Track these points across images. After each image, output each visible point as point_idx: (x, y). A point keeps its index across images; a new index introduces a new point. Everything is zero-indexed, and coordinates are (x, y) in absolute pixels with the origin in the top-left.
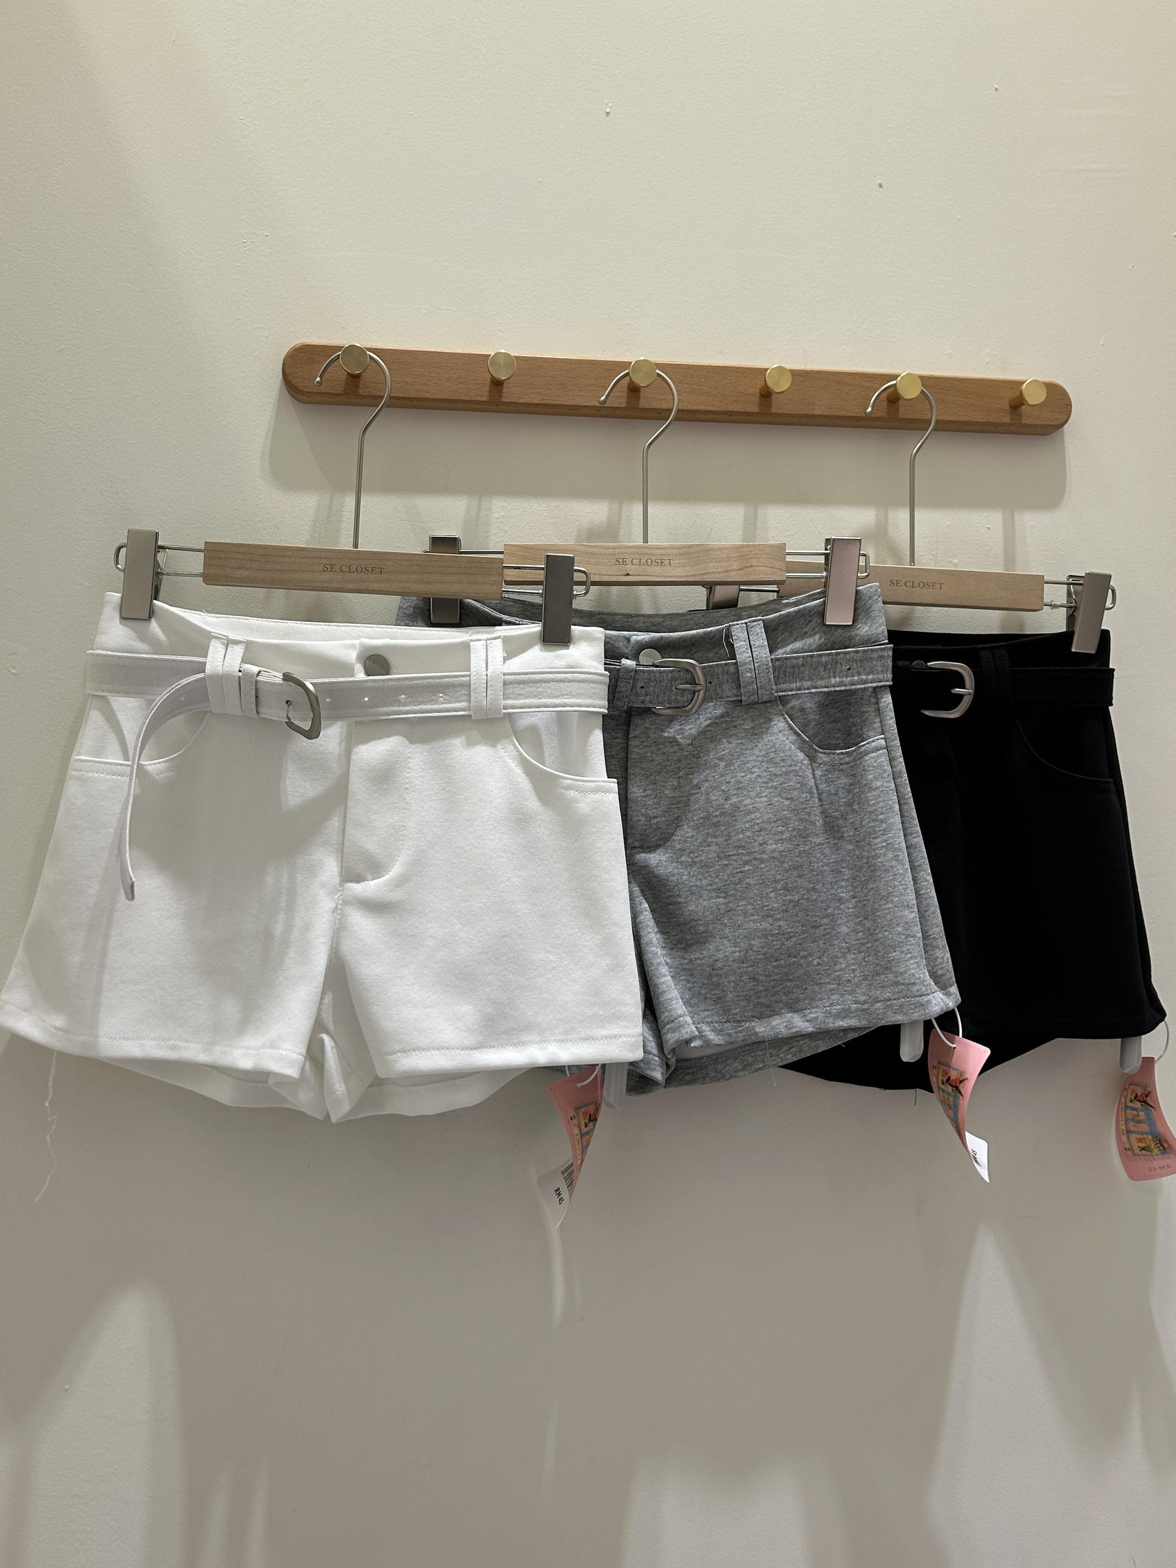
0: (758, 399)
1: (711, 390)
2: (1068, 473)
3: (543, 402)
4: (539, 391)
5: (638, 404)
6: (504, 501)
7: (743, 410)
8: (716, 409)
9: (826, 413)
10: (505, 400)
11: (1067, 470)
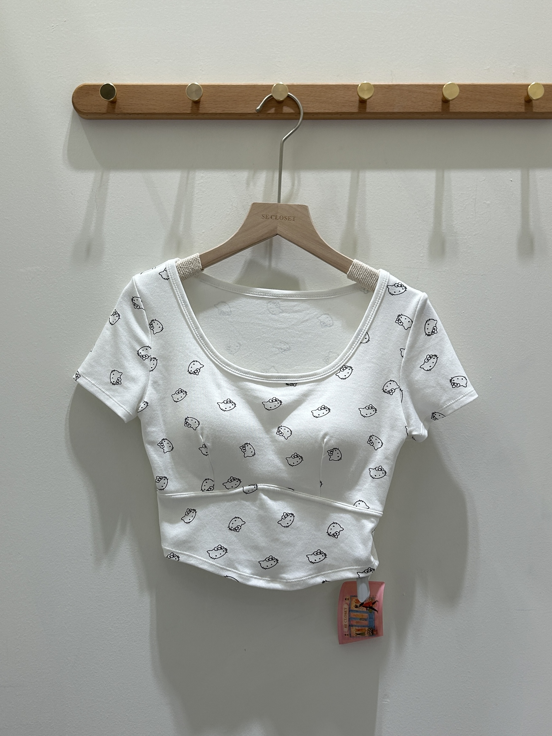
3: (223, 112)
4: (221, 105)
7: (348, 112)
8: (331, 111)
9: (402, 111)
10: (200, 112)
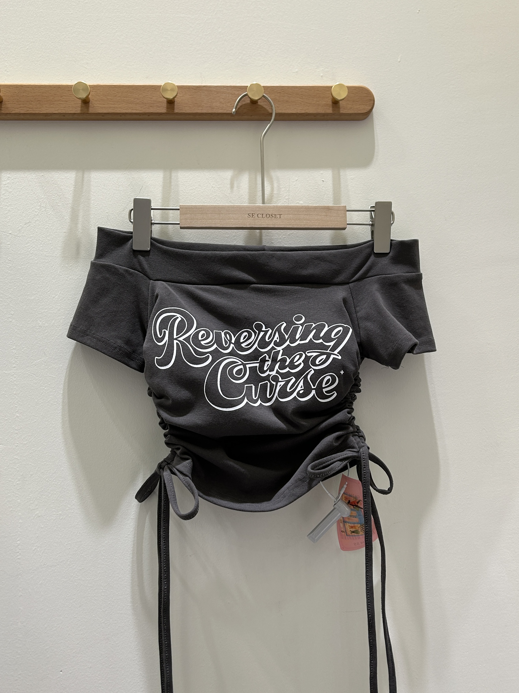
0: (166, 104)
1: (135, 100)
2: (376, 144)
5: (88, 110)
6: (9, 174)
11: (376, 142)
